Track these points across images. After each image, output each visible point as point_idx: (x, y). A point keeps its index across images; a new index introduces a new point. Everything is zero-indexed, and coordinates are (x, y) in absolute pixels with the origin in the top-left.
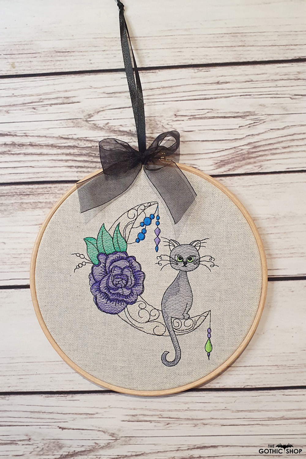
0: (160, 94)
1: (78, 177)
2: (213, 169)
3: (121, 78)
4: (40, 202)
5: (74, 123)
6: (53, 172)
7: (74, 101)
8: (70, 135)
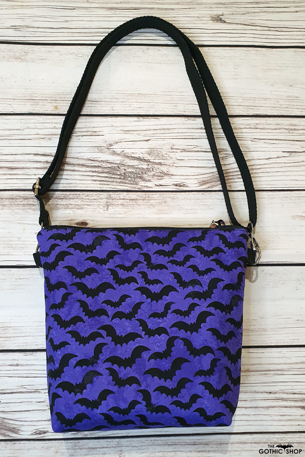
0: (161, 134)
1: (100, 187)
2: (197, 186)
3: (134, 121)
4: (71, 204)
5: (99, 149)
6: (82, 184)
7: (99, 134)
8: (95, 158)
